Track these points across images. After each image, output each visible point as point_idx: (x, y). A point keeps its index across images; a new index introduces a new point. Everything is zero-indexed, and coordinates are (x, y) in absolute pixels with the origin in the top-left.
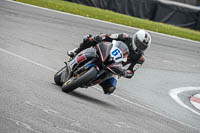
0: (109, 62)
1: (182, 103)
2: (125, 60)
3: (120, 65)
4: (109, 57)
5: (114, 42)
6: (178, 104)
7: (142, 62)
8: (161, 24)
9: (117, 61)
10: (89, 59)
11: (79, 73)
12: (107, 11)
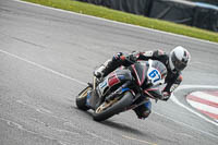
1: (177, 102)
6: (176, 105)
8: (156, 20)
9: (155, 84)
10: (123, 81)
11: (112, 99)
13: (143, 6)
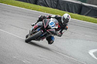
0: (48, 28)
2: (57, 27)
3: (54, 30)
4: (48, 26)
5: (52, 19)
7: (66, 29)
9: (52, 28)
12: (56, 10)
13: (77, 9)
